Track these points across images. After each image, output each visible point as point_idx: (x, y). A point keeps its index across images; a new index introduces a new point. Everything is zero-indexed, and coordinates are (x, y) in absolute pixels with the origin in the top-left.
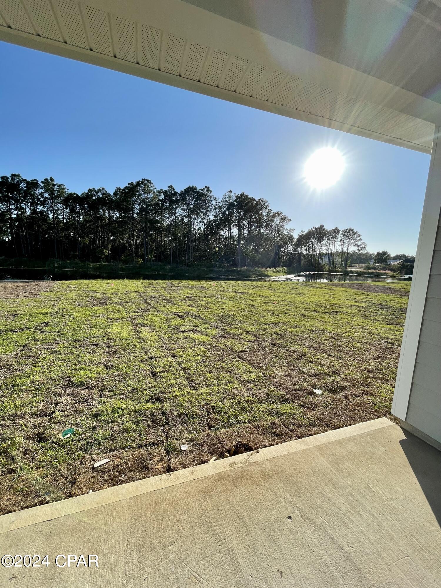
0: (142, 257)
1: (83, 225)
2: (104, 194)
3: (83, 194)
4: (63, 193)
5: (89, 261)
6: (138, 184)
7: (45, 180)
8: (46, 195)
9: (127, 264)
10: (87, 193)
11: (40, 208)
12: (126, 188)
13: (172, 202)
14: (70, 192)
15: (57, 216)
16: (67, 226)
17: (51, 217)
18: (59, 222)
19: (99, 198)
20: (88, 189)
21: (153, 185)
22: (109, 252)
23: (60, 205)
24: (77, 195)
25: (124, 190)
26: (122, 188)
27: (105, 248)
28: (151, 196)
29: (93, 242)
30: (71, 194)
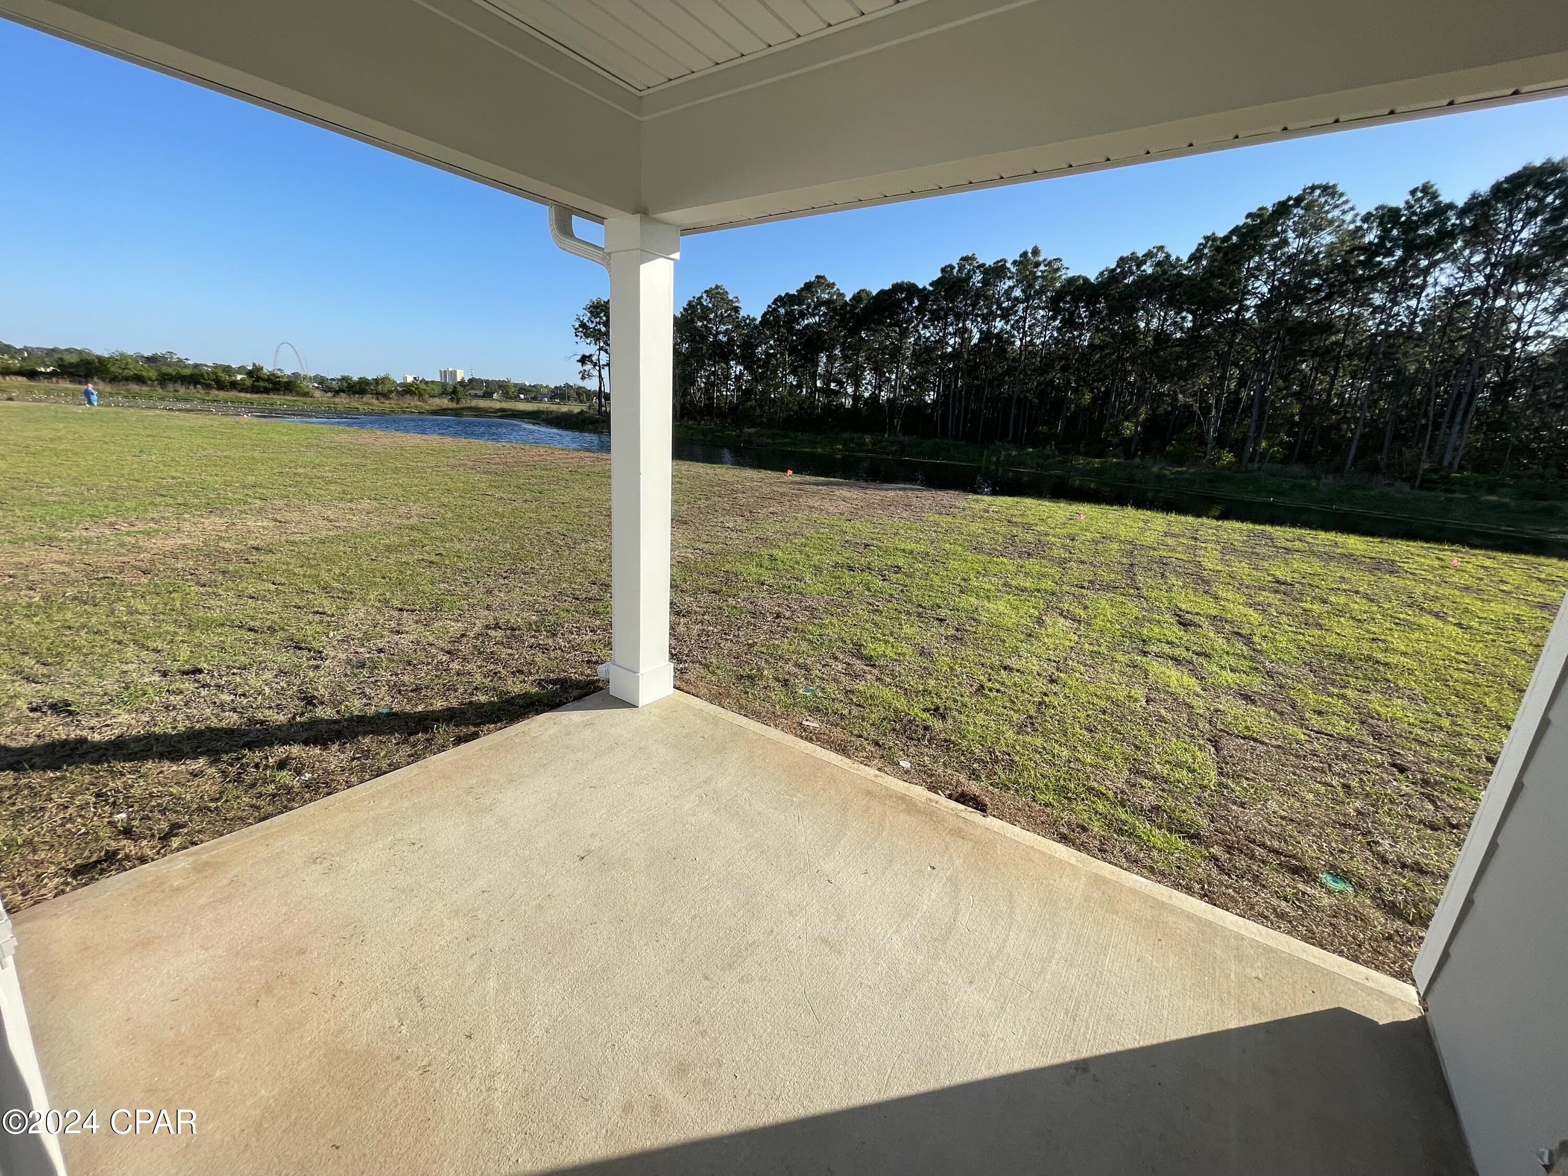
0: (1238, 447)
1: (1085, 356)
2: (1159, 264)
3: (1102, 274)
4: (1055, 279)
5: (1078, 453)
6: (1283, 209)
7: (1021, 256)
8: (1017, 293)
9: (1180, 466)
10: (1114, 270)
11: (999, 324)
12: (1236, 231)
13: (1412, 247)
14: (1071, 274)
15: (1032, 340)
16: (1048, 362)
17: (1018, 343)
18: (1034, 354)
19: (1144, 279)
20: (1117, 259)
21: (1344, 199)
22: (1136, 428)
23: (1042, 312)
24: (1086, 280)
25: (1227, 238)
26: (1221, 234)
27: (1127, 418)
28: (1327, 238)
29: (1101, 400)
30: (1071, 281)
